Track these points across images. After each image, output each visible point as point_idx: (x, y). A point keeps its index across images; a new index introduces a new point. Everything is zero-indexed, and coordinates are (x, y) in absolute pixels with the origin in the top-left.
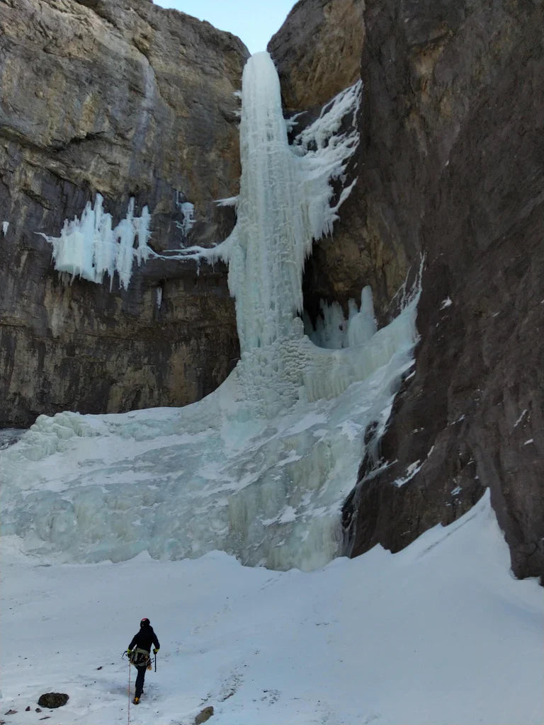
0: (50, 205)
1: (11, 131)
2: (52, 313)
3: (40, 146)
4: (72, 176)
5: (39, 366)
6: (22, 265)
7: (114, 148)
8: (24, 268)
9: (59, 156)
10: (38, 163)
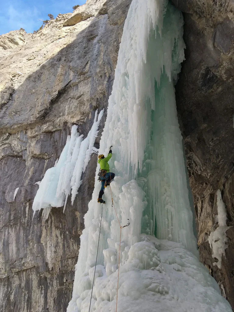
0: (48, 155)
1: (16, 126)
2: (47, 247)
3: (32, 123)
4: (57, 126)
5: (45, 303)
6: (27, 215)
7: (79, 85)
8: (28, 218)
9: (47, 119)
10: (36, 133)
